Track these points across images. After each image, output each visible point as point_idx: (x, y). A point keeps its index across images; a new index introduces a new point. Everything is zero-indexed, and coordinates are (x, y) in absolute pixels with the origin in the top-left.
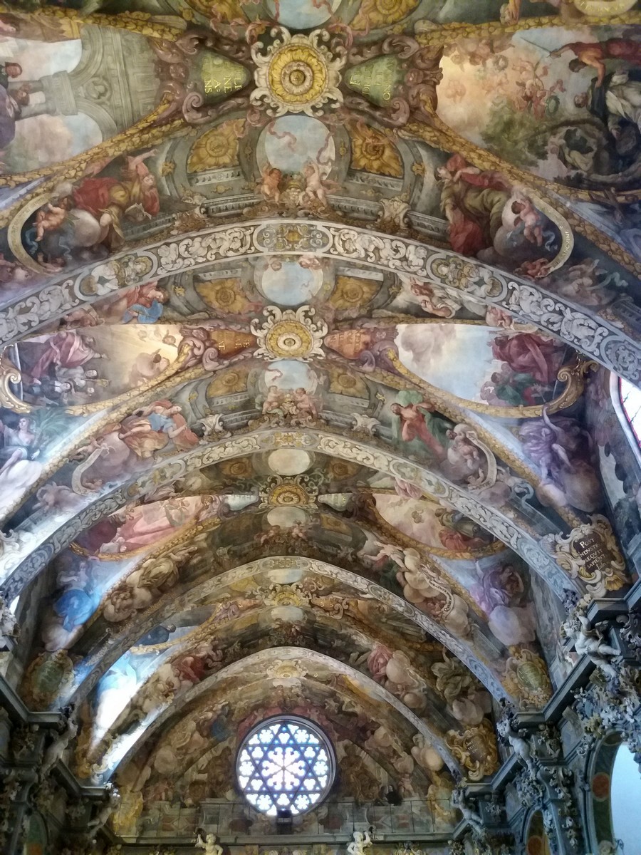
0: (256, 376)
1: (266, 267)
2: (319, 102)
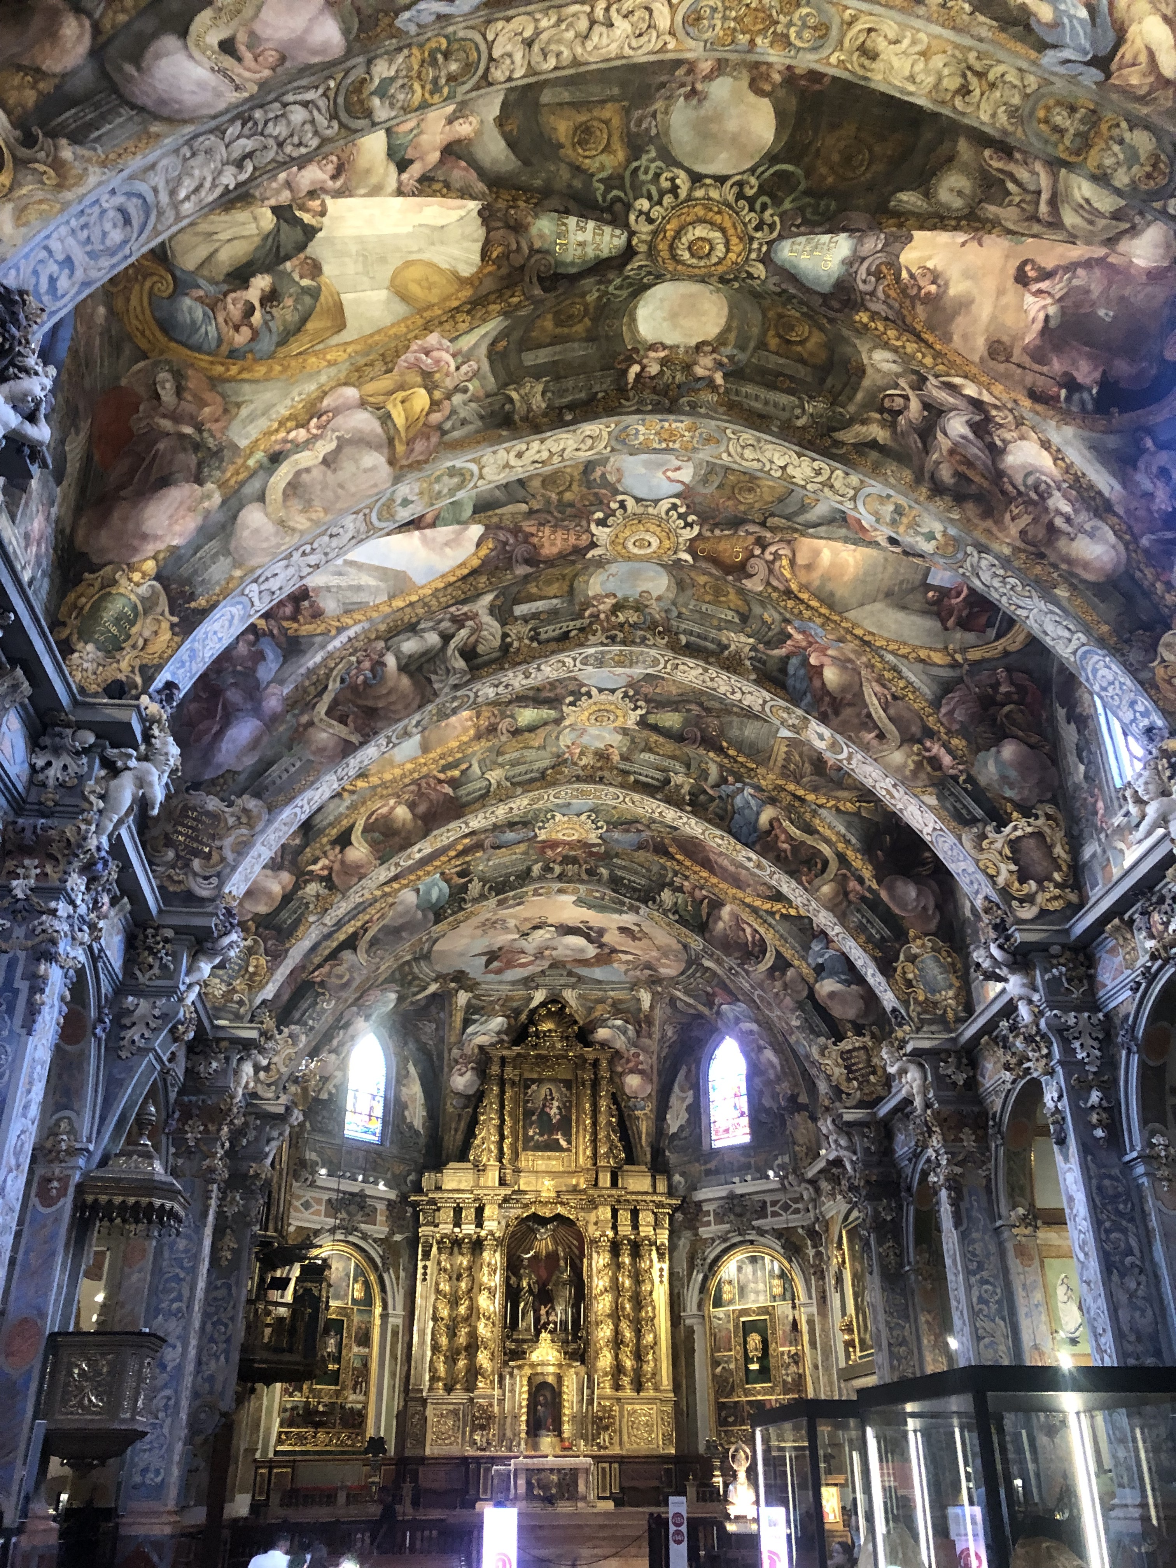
0: (705, 481)
1: (659, 599)
2: (584, 702)
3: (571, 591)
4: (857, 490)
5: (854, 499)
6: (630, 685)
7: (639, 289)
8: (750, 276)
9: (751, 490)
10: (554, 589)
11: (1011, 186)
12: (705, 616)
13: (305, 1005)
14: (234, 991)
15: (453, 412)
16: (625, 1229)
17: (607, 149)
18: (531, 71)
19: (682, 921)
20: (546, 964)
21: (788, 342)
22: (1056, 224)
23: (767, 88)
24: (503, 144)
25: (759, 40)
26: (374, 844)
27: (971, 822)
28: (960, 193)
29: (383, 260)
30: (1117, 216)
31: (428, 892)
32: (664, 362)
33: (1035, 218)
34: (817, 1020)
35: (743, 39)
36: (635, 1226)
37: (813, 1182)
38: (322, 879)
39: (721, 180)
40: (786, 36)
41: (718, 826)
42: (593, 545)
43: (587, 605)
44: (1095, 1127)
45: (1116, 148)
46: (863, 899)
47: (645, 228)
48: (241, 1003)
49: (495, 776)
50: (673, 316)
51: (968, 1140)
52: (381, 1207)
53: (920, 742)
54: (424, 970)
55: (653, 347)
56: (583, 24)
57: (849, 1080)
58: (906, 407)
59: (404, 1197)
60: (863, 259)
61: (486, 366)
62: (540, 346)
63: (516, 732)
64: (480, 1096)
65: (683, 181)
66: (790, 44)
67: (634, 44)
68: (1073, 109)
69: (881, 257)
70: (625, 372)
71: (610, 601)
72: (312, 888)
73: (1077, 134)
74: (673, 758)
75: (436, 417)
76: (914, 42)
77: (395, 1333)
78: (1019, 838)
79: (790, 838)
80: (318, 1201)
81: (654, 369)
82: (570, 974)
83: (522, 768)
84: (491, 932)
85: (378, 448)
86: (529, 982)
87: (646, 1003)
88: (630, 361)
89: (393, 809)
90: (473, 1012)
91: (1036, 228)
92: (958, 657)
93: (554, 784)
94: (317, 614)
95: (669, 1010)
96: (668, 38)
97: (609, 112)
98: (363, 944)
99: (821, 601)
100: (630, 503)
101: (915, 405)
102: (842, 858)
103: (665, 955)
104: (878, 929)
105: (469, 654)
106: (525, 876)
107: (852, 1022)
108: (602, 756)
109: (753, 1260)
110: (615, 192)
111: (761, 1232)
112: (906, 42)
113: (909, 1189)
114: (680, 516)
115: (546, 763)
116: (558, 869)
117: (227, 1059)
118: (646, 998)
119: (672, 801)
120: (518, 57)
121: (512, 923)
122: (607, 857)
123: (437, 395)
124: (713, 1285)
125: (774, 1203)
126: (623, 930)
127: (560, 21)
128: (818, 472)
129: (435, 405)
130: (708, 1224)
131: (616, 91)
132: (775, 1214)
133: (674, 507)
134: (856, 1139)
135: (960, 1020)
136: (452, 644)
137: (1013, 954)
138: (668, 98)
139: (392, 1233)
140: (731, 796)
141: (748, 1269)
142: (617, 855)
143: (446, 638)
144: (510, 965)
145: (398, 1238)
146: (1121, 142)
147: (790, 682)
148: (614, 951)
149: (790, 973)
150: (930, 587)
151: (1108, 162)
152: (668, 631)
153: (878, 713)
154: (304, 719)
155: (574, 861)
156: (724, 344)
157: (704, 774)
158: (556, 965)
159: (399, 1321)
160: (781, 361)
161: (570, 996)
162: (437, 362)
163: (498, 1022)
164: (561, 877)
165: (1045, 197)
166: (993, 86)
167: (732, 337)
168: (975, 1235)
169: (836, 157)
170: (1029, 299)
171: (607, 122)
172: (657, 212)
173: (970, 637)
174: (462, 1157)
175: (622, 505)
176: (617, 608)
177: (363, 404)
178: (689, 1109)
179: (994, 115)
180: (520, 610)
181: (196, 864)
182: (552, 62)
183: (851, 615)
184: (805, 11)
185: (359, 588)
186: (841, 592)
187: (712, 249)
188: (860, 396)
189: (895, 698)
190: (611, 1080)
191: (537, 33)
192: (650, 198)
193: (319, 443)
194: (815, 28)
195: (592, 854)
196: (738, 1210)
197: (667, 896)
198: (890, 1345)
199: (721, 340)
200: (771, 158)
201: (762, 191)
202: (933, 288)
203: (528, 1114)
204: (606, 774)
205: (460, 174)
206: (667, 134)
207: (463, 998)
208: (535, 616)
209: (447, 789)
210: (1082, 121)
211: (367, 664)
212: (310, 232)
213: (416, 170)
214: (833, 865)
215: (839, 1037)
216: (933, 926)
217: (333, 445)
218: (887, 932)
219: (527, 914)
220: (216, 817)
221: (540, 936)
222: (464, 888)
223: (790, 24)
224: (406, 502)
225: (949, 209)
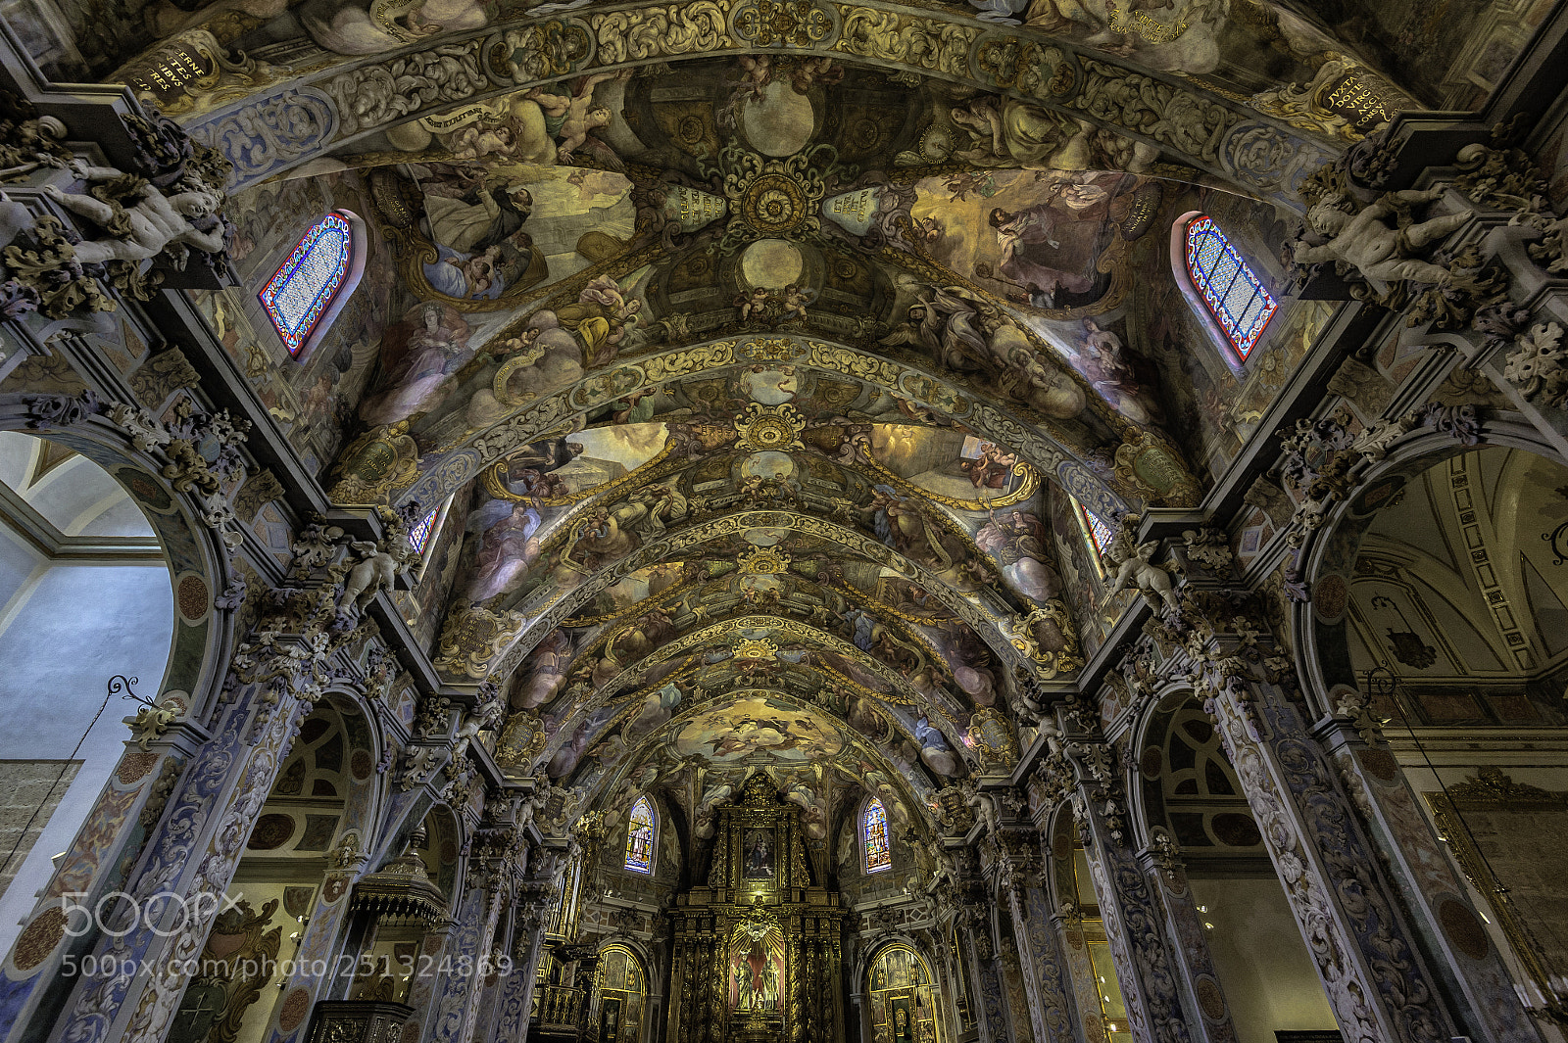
0: (806, 389)
1: (788, 478)
2: (750, 556)
3: (730, 475)
4: (897, 375)
5: (896, 382)
6: (779, 543)
7: (742, 248)
8: (811, 229)
9: (836, 393)
10: (719, 473)
11: (973, 135)
12: (819, 488)
13: (585, 772)
14: (522, 756)
15: (626, 335)
16: (810, 933)
17: (703, 139)
18: (630, 58)
19: (835, 713)
20: (753, 748)
21: (844, 279)
22: (1006, 155)
23: (804, 87)
24: (630, 132)
25: (788, 38)
26: (619, 657)
27: (1006, 613)
28: (940, 147)
29: (571, 232)
30: (1046, 139)
31: (668, 697)
32: (766, 301)
33: (992, 154)
34: (926, 777)
35: (777, 37)
36: (817, 930)
37: (933, 895)
38: (585, 680)
39: (783, 159)
40: (806, 33)
41: (846, 640)
42: (739, 438)
43: (742, 484)
44: (1112, 830)
45: (1035, 68)
46: (943, 684)
47: (736, 195)
48: (526, 764)
49: (699, 611)
50: (767, 267)
51: (1027, 853)
52: (648, 918)
53: (964, 562)
54: (672, 753)
55: (758, 291)
56: (663, 23)
57: (948, 817)
58: (925, 316)
59: (664, 912)
60: (886, 214)
61: (645, 304)
62: (680, 290)
63: (709, 579)
64: (715, 839)
65: (758, 161)
66: (809, 39)
67: (702, 42)
68: (1002, 47)
69: (897, 213)
70: (740, 309)
71: (757, 482)
72: (578, 686)
73: (1008, 65)
74: (814, 595)
75: (614, 338)
76: (889, 22)
77: (655, 1010)
78: (1037, 623)
79: (893, 645)
80: (605, 914)
81: (760, 307)
82: (769, 755)
83: (718, 606)
84: (715, 726)
85: (575, 357)
86: (742, 761)
87: (819, 775)
88: (743, 301)
89: (632, 633)
90: (708, 783)
91: (993, 161)
92: (986, 505)
93: (738, 615)
94: (564, 493)
95: (835, 779)
96: (725, 38)
97: (700, 110)
98: (625, 731)
99: (890, 469)
100: (759, 408)
101: (930, 313)
102: (928, 657)
103: (828, 739)
104: (954, 705)
105: (665, 518)
106: (730, 685)
107: (949, 777)
108: (769, 596)
109: (897, 954)
110: (713, 170)
111: (902, 934)
112: (884, 22)
113: (992, 895)
114: (792, 415)
115: (733, 602)
116: (752, 680)
117: (512, 802)
118: (819, 771)
119: (816, 624)
120: (619, 45)
121: (727, 719)
122: (781, 670)
123: (614, 322)
124: (871, 971)
125: (909, 912)
126: (799, 722)
127: (645, 20)
128: (872, 367)
129: (613, 329)
130: (866, 928)
131: (702, 93)
132: (910, 920)
133: (788, 409)
134: (954, 859)
135: (1013, 765)
136: (654, 512)
137: (1040, 703)
138: (740, 99)
139: (655, 937)
140: (853, 619)
141: (894, 961)
142: (789, 669)
143: (650, 507)
144: (729, 749)
145: (659, 940)
146: (1038, 63)
147: (877, 529)
148: (795, 738)
149: (905, 744)
150: (963, 460)
151: (1031, 81)
152: (796, 500)
153: (936, 545)
154: (554, 560)
155: (761, 674)
156: (803, 286)
157: (835, 605)
158: (760, 749)
159: (659, 1002)
160: (841, 293)
161: (770, 770)
162: (611, 298)
163: (724, 789)
164: (753, 686)
165: (995, 137)
166: (945, 43)
167: (807, 279)
168: (1037, 925)
169: (856, 134)
170: (1001, 236)
171: (700, 118)
172: (742, 184)
173: (993, 492)
174: (704, 882)
175: (754, 409)
176: (763, 485)
177: (560, 325)
178: (851, 847)
179: (949, 66)
180: (698, 488)
181: (473, 655)
182: (644, 53)
183: (912, 479)
184: (815, 11)
185: (591, 475)
186: (904, 465)
187: (782, 208)
188: (894, 312)
189: (945, 533)
190: (799, 827)
191: (630, 27)
192: (737, 174)
193: (532, 352)
194: (823, 25)
195: (772, 669)
196: (885, 917)
197: (822, 695)
198: (988, 1015)
199: (800, 283)
200: (815, 140)
201: (811, 164)
202: (935, 232)
203: (746, 851)
204: (772, 608)
205: (601, 151)
206: (743, 127)
207: (701, 772)
208: (709, 492)
209: (668, 620)
210: (1009, 54)
211: (596, 524)
212: (523, 216)
213: (569, 145)
214: (922, 663)
215: (939, 787)
216: (992, 700)
217: (542, 353)
218: (961, 707)
219: (737, 713)
220: (490, 624)
221: (747, 729)
222: (691, 693)
223: (807, 23)
224: (594, 393)
225: (934, 158)
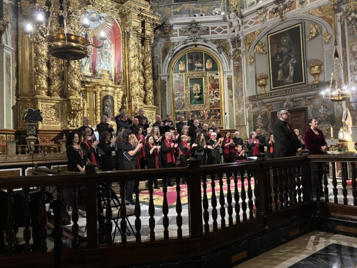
124: (174, 63)
125: (213, 28)
130: (176, 35)
132: (213, 33)
159: (10, 53)
196: (194, 29)
